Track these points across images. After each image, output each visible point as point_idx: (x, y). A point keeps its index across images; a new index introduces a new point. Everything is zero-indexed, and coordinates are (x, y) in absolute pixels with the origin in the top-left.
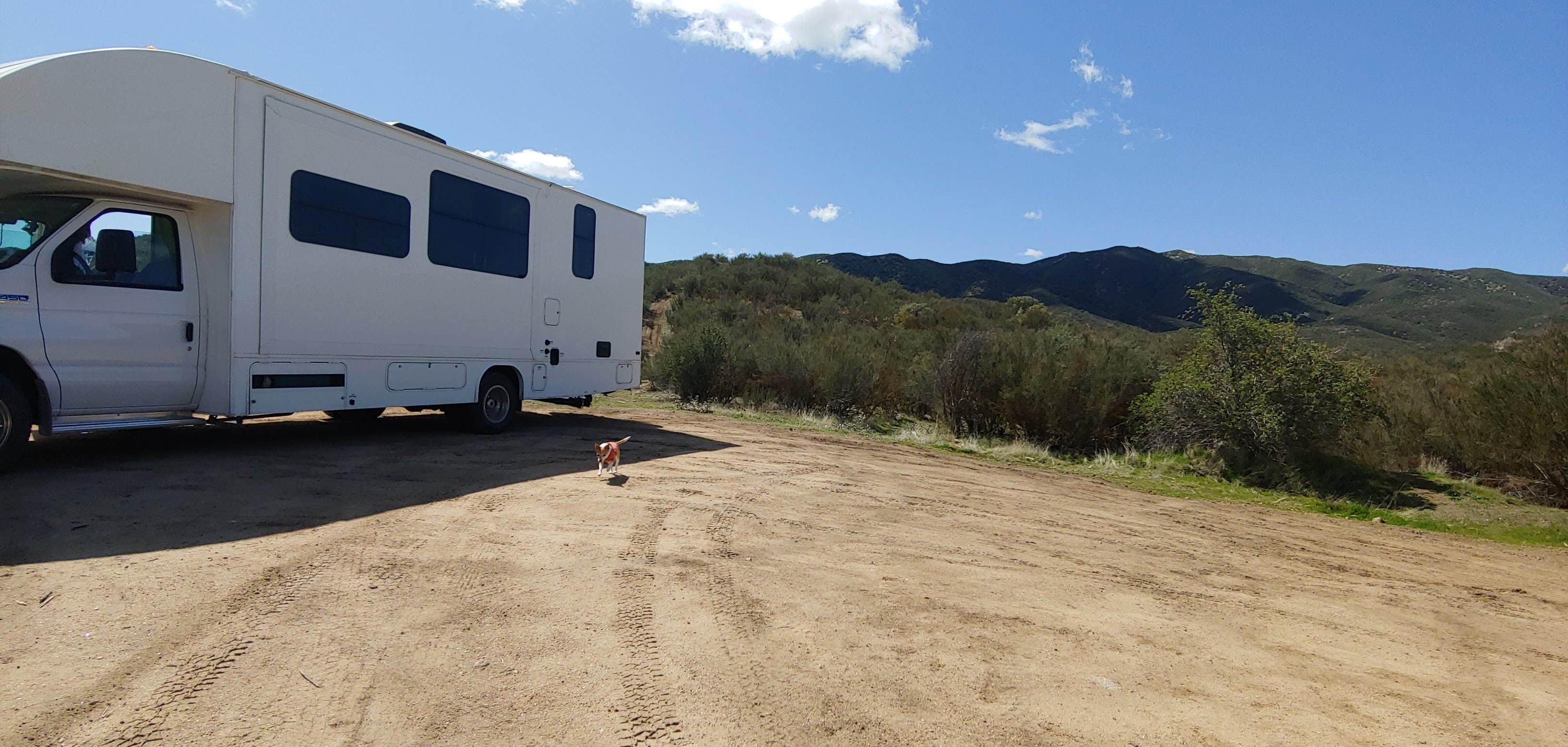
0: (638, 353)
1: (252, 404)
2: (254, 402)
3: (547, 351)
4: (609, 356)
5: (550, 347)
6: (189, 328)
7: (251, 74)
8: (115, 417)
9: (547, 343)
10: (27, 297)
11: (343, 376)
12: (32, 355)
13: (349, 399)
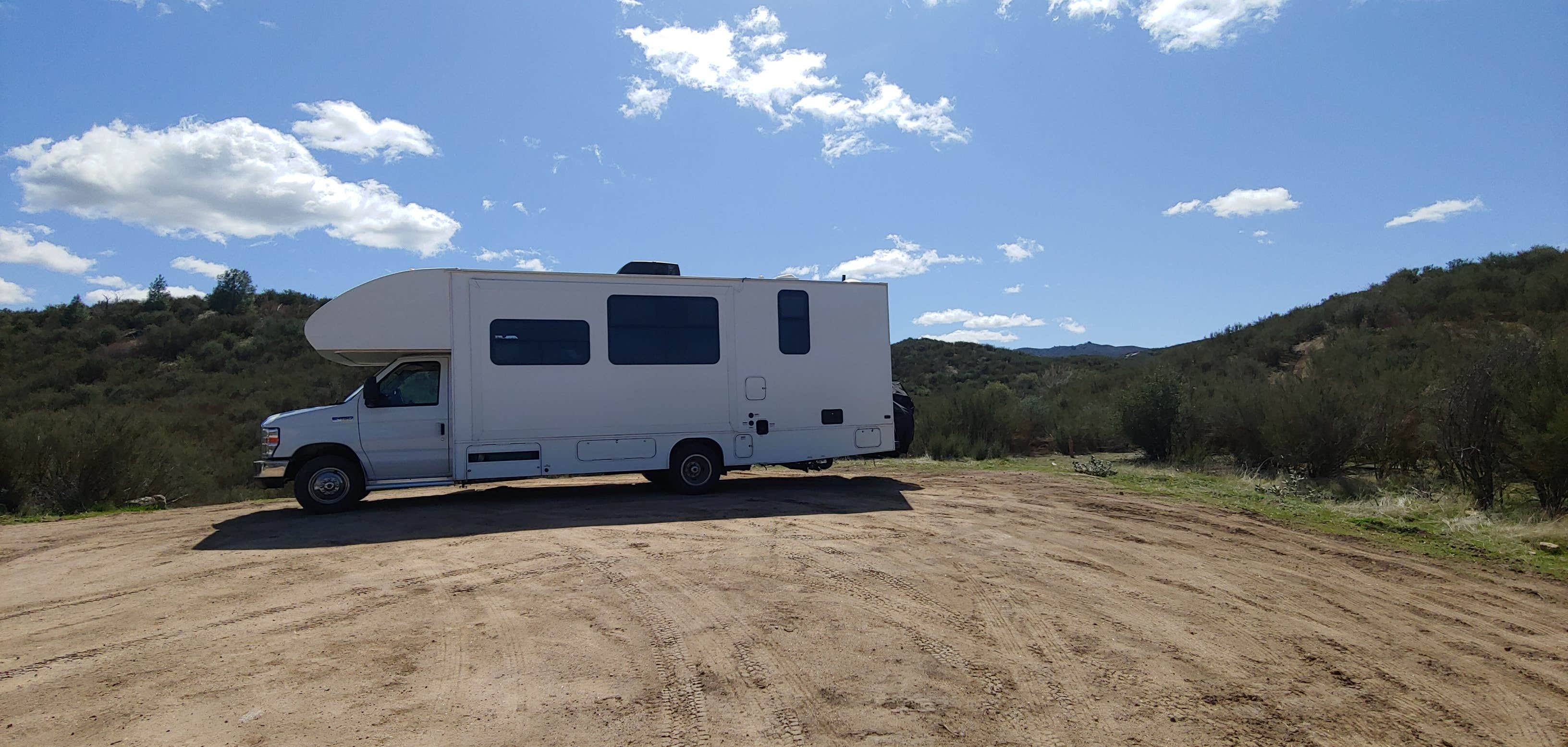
0: (887, 417)
1: (468, 473)
2: (470, 471)
3: (751, 423)
4: (841, 422)
5: (755, 420)
6: (443, 426)
7: (459, 268)
8: (408, 481)
9: (751, 415)
10: (352, 417)
11: (538, 452)
12: (355, 447)
13: (544, 468)
